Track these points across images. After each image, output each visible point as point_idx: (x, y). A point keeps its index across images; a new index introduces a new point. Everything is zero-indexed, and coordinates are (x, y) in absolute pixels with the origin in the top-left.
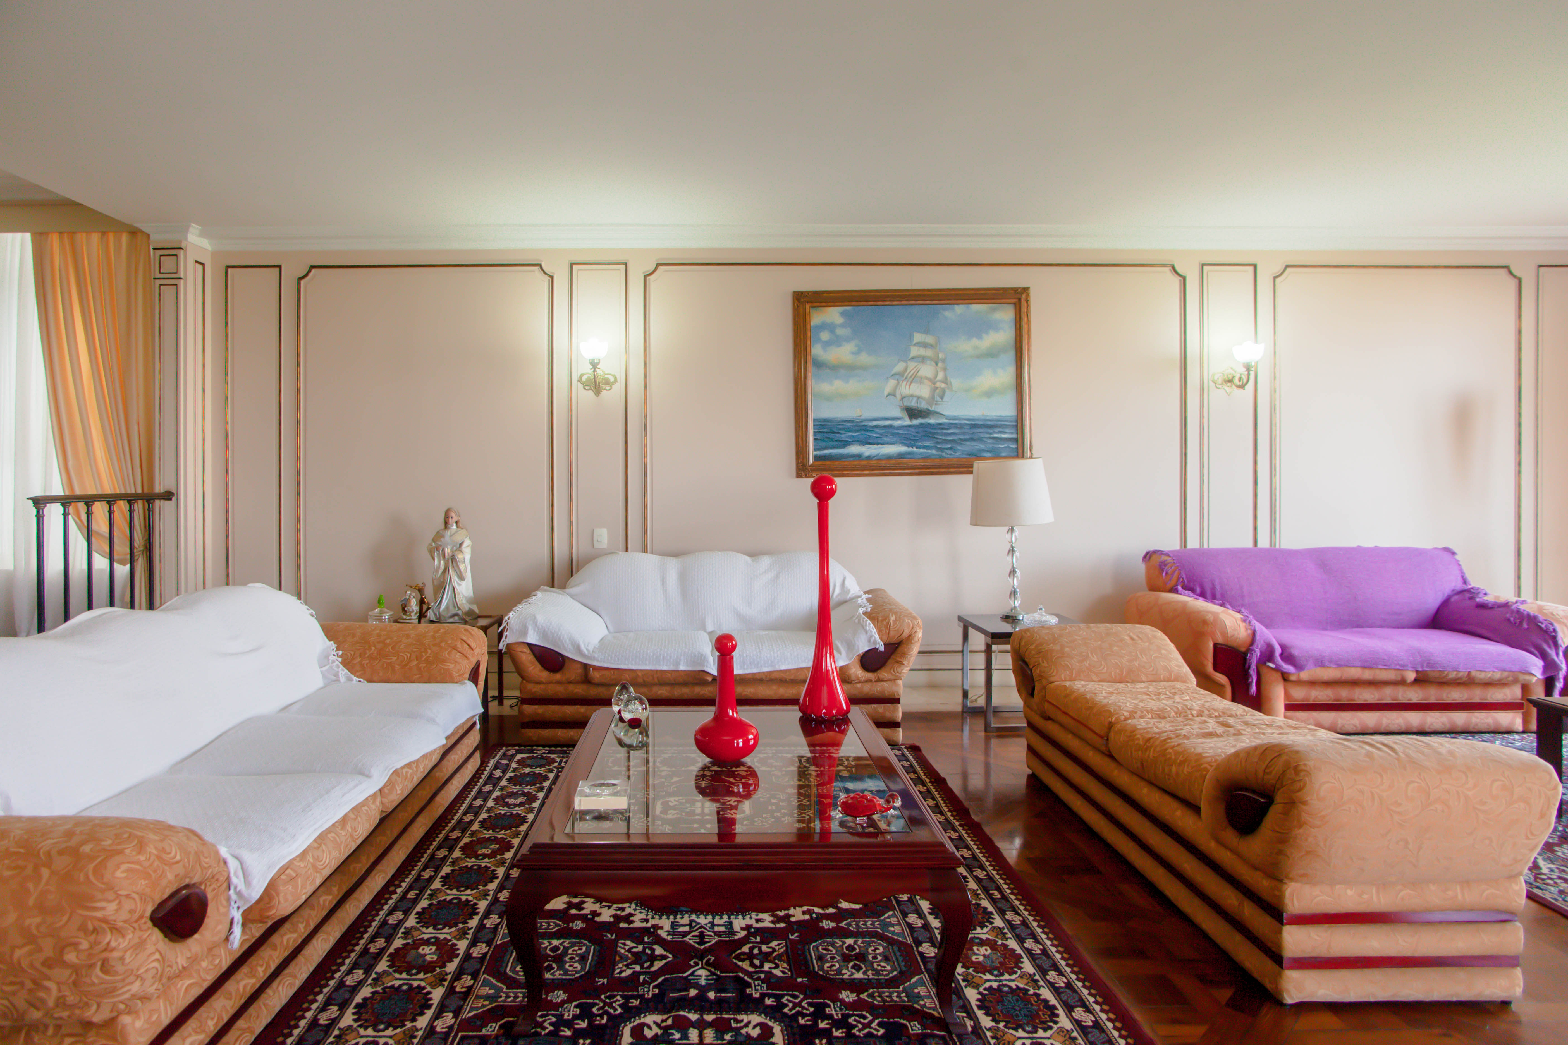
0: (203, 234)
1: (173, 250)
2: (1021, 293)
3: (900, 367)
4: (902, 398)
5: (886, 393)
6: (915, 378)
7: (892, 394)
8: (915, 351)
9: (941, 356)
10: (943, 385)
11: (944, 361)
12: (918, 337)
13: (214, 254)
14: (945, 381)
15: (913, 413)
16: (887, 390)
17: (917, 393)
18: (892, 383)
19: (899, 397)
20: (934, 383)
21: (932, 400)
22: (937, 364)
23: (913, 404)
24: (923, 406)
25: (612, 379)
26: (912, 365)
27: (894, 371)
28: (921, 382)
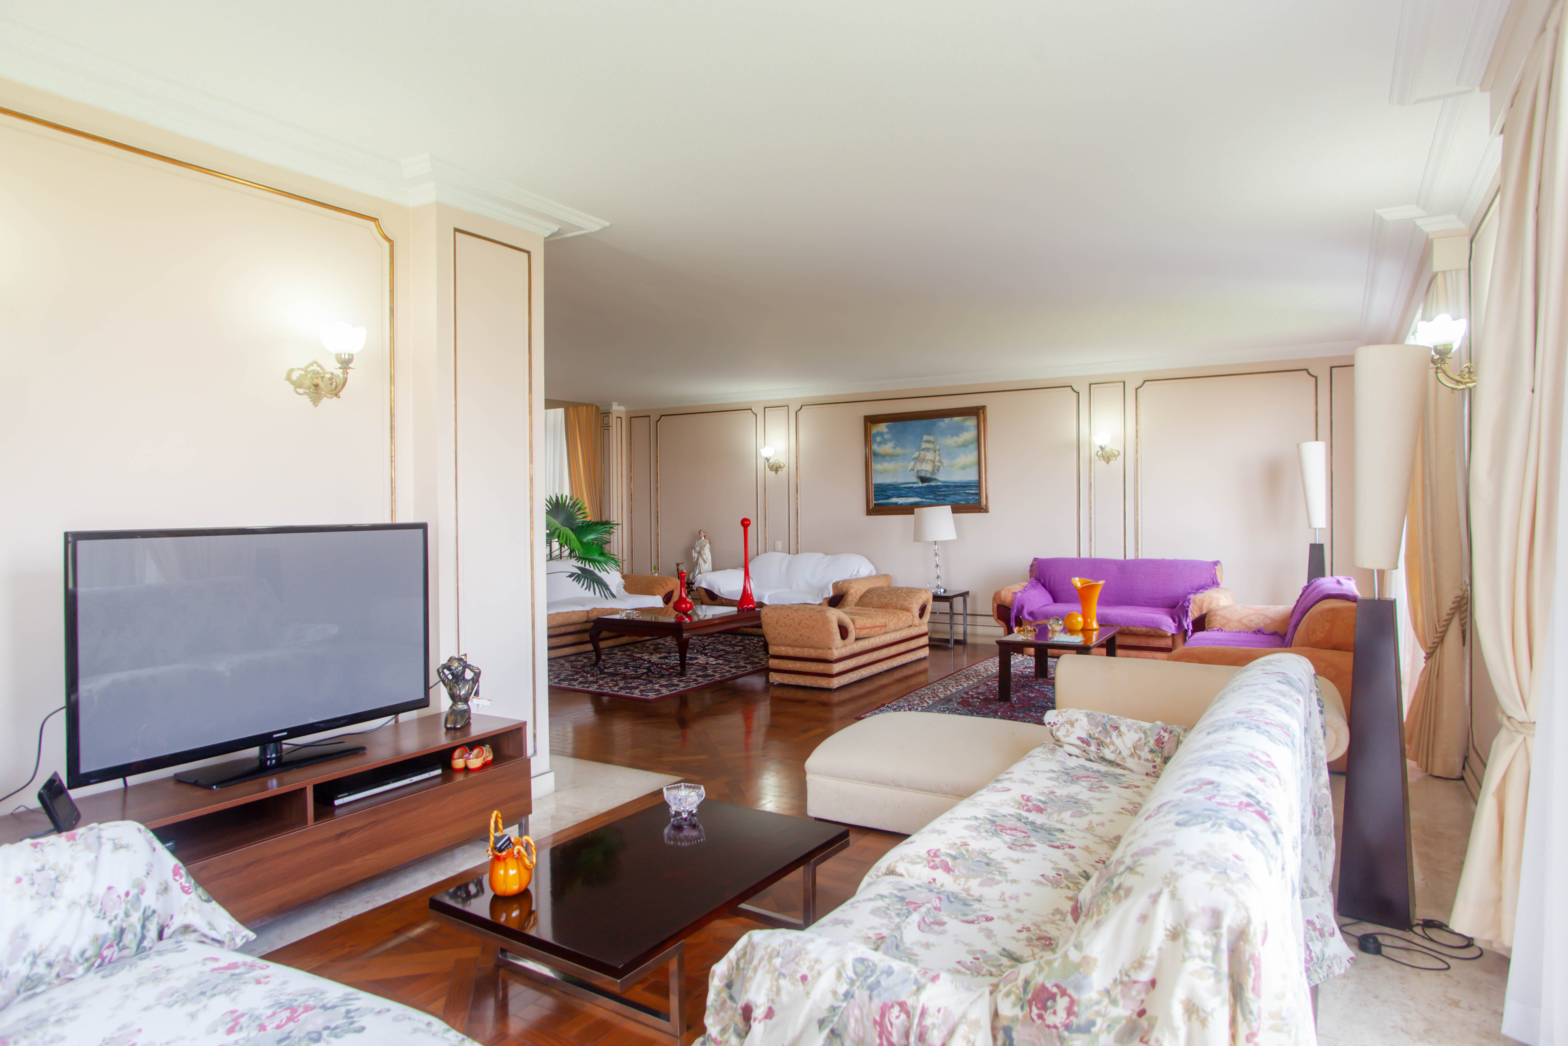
0: (619, 405)
1: (607, 414)
2: (980, 409)
3: (916, 455)
4: (917, 472)
5: (909, 469)
6: (923, 461)
7: (913, 470)
8: (924, 445)
9: (938, 447)
10: (939, 464)
11: (939, 450)
12: (926, 438)
13: (627, 412)
14: (940, 461)
15: (923, 479)
16: (910, 467)
17: (925, 469)
18: (912, 463)
19: (916, 471)
20: (934, 463)
21: (933, 472)
22: (935, 452)
23: (923, 474)
24: (928, 475)
25: (782, 465)
26: (922, 453)
27: (913, 457)
28: (927, 462)
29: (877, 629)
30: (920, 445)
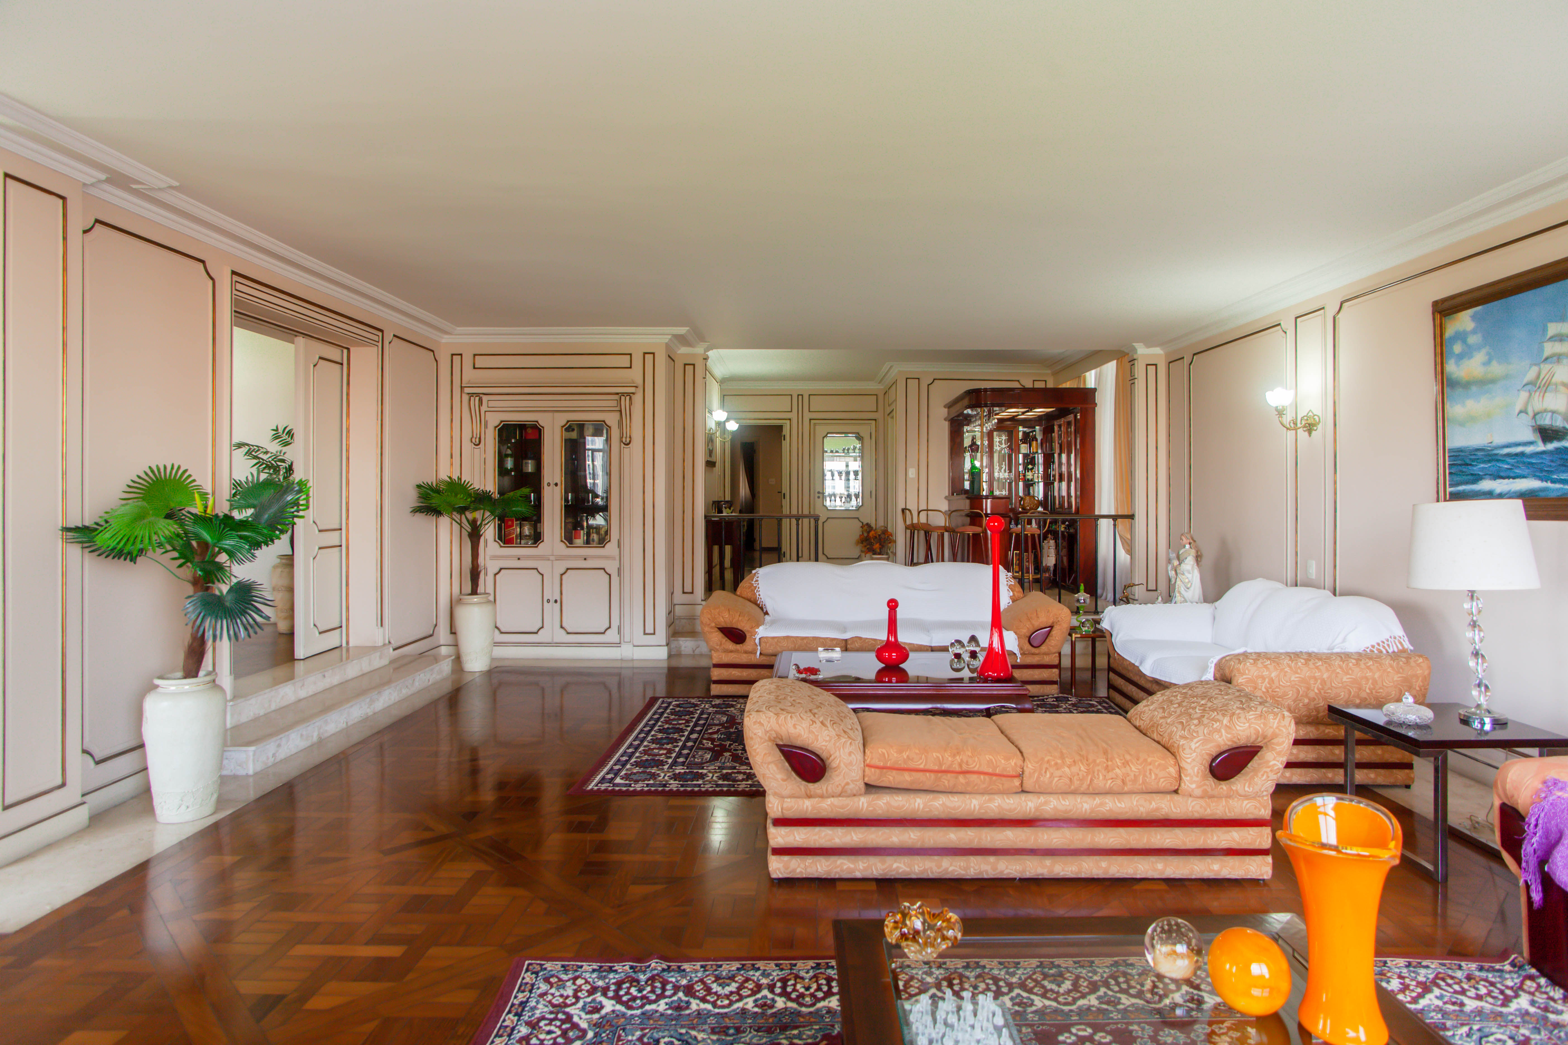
0: (1149, 346)
1: (1133, 361)
3: (1531, 374)
4: (1535, 415)
5: (1517, 411)
6: (1547, 387)
7: (1524, 411)
8: (1549, 348)
12: (1552, 328)
15: (1547, 434)
16: (1519, 406)
17: (1552, 407)
18: (1524, 395)
19: (1531, 414)
23: (1546, 421)
24: (1559, 423)
25: (1314, 421)
26: (1545, 368)
27: (1525, 381)
28: (1556, 391)
29: (973, 777)
30: (1541, 350)
